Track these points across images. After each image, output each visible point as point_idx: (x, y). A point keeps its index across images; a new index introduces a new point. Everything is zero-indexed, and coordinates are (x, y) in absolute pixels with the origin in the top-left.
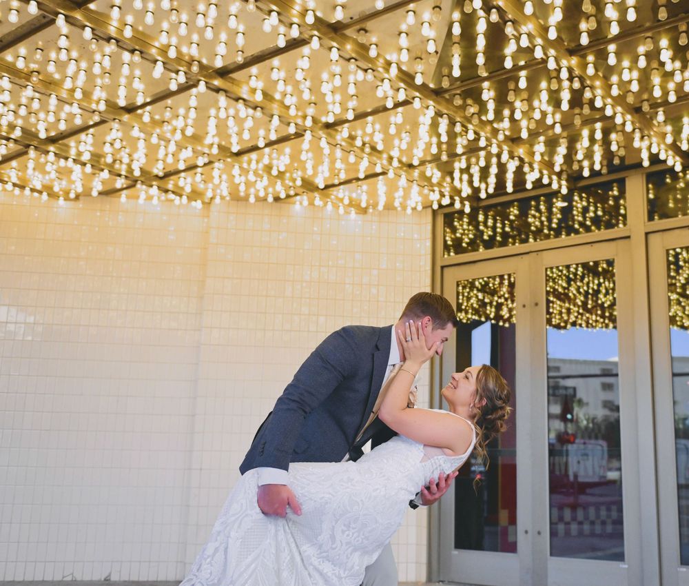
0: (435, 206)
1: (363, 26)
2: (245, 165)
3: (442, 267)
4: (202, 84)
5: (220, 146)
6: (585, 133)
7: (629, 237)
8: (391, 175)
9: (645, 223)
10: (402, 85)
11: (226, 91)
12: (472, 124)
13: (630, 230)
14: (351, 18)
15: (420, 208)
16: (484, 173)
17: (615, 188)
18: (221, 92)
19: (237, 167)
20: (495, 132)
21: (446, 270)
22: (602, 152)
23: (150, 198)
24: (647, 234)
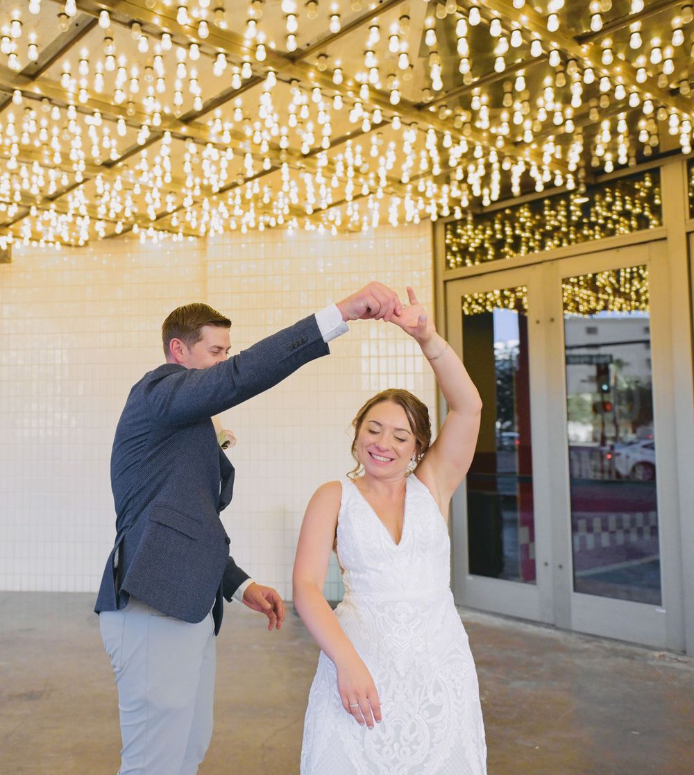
0: (434, 218)
1: (322, 51)
2: (230, 202)
3: (445, 282)
4: (167, 134)
5: (202, 187)
6: (606, 125)
7: (665, 239)
8: (380, 194)
9: (685, 220)
10: (377, 106)
11: (193, 138)
12: (464, 135)
13: (667, 230)
14: (308, 45)
15: (417, 221)
16: (486, 180)
17: (647, 179)
18: (188, 139)
19: (222, 204)
20: (493, 138)
21: (449, 284)
22: (628, 144)
23: (149, 238)
24: (688, 234)
